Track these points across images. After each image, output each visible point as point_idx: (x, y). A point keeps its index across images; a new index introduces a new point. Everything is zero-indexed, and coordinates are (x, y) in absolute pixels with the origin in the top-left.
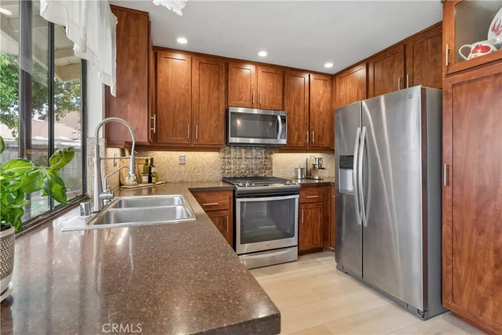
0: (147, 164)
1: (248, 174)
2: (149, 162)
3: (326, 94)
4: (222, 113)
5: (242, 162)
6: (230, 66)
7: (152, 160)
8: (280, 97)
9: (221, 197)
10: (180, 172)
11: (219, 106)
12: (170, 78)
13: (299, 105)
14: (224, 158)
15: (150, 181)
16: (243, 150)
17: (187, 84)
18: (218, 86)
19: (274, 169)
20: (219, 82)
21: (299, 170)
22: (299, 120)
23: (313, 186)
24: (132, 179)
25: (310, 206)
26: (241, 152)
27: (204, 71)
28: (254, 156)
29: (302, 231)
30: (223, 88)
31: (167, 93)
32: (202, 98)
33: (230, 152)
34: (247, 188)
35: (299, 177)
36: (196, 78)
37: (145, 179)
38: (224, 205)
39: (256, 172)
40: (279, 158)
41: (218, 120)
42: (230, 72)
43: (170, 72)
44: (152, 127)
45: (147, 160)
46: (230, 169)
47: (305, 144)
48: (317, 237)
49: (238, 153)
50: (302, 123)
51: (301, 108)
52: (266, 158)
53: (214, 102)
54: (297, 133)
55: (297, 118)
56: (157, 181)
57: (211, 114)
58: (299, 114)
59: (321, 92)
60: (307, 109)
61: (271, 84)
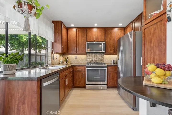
0: (66, 58)
1: (95, 62)
2: (67, 58)
3: (122, 34)
4: (85, 44)
5: (93, 58)
6: (87, 30)
7: (67, 57)
8: (104, 37)
9: (82, 68)
10: (75, 61)
11: (84, 41)
12: (71, 35)
13: (111, 39)
14: (88, 57)
15: (66, 63)
16: (94, 54)
17: (75, 36)
18: (84, 36)
19: (104, 60)
20: (84, 35)
21: (113, 61)
22: (111, 44)
23: (113, 66)
24: (61, 62)
25: (112, 72)
26: (93, 55)
27: (80, 32)
28: (97, 56)
29: (109, 80)
30: (85, 37)
31: (70, 39)
32: (79, 40)
33: (89, 55)
34: (89, 65)
35: (113, 63)
36: (78, 34)
37: (65, 62)
38: (83, 70)
39: (98, 61)
40: (106, 57)
41: (84, 46)
42: (87, 31)
43: (71, 34)
44: (62, 49)
45: (66, 57)
46: (90, 60)
47: (113, 52)
48: (115, 83)
49: (92, 55)
50: (112, 45)
51: (112, 40)
52: (101, 57)
53: (83, 41)
54: (110, 48)
55: (110, 44)
56: (68, 63)
57: (82, 44)
58: (111, 42)
59: (120, 34)
60: (114, 40)
61: (101, 33)
